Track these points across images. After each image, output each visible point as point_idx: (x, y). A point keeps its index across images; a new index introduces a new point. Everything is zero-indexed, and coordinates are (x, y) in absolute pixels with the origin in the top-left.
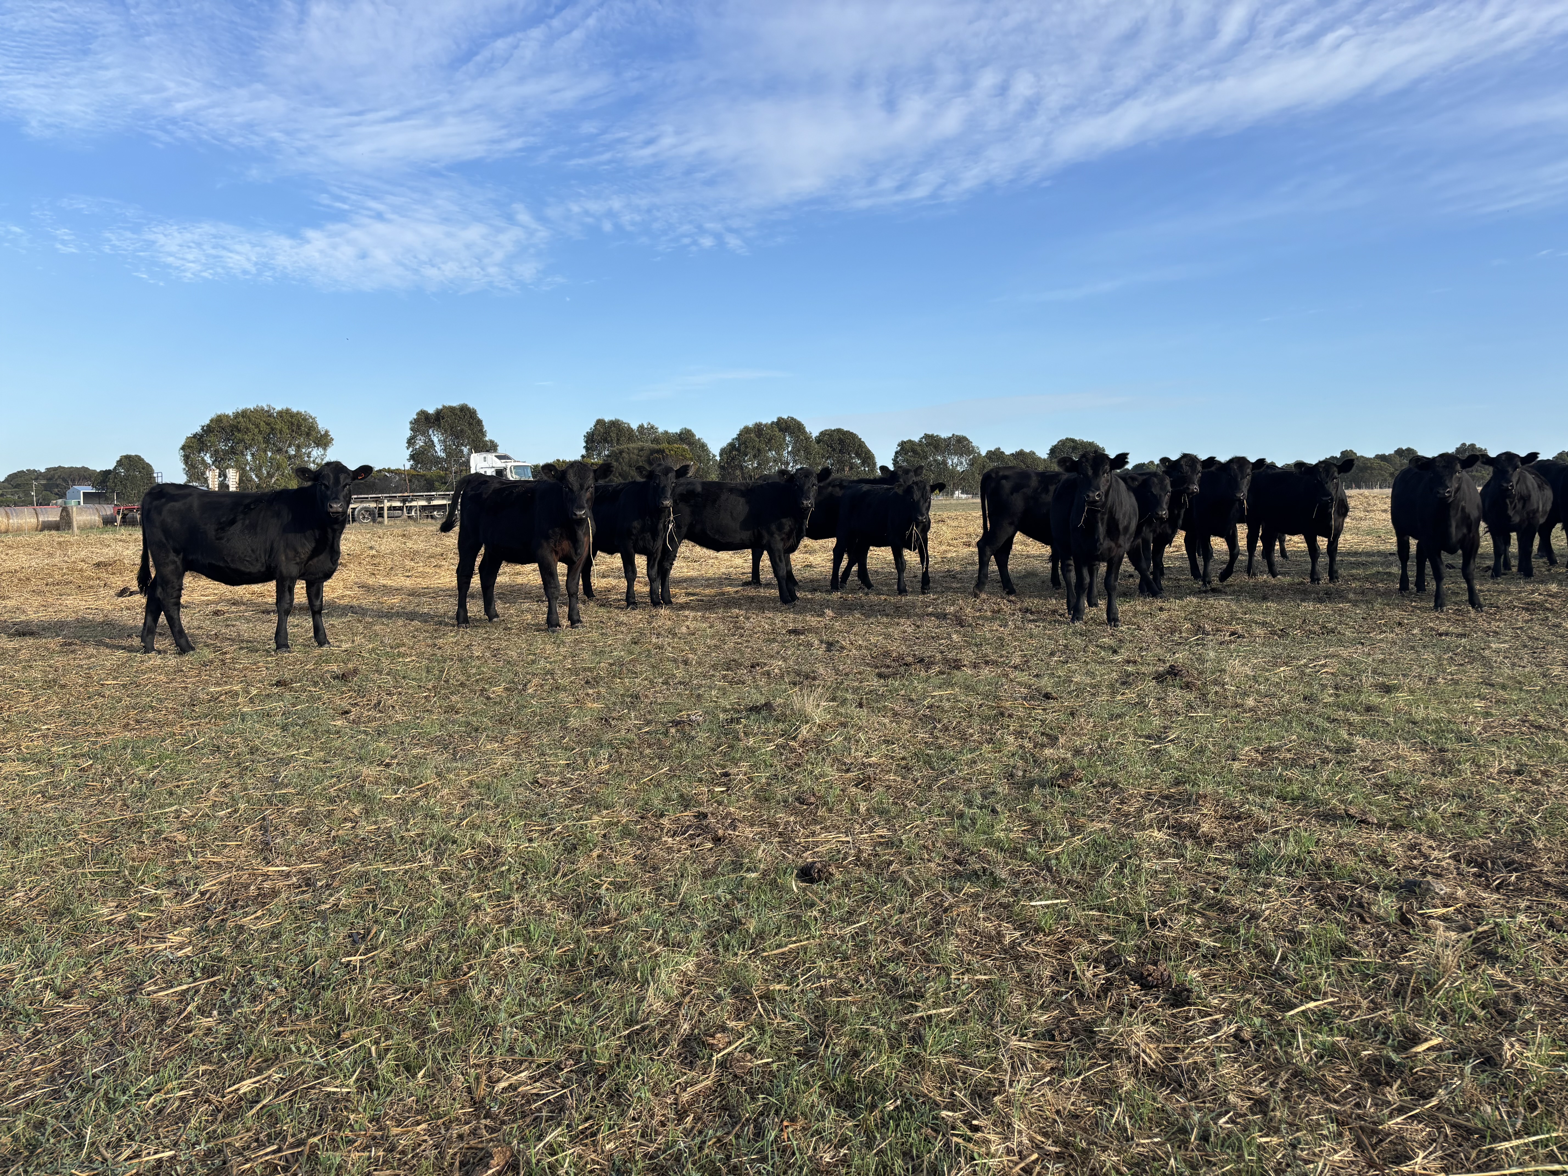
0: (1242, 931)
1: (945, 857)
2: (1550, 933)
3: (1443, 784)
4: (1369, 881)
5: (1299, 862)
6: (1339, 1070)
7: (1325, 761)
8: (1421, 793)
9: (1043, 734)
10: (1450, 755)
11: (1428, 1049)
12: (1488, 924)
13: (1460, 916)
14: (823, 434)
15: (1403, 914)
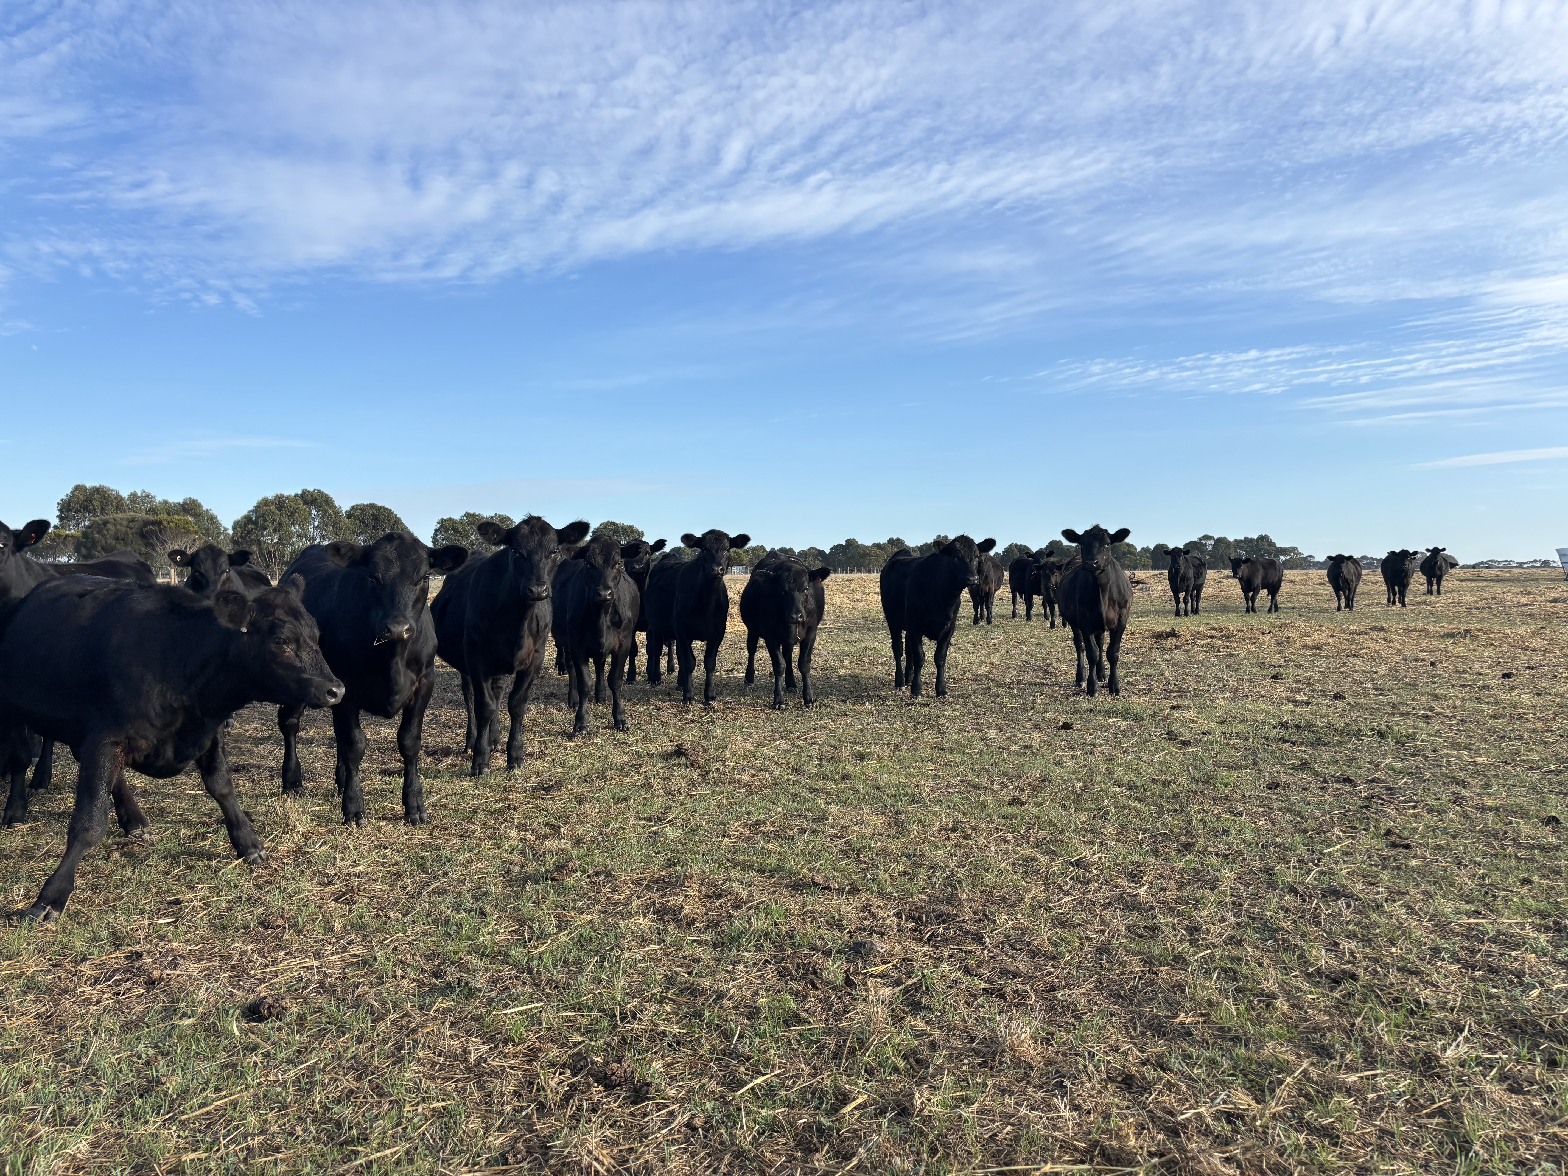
0: (707, 1014)
1: (423, 971)
2: (964, 979)
3: (894, 845)
4: (825, 946)
5: (766, 935)
6: (777, 1144)
7: (802, 831)
8: (877, 855)
9: (547, 824)
10: (903, 816)
11: (855, 1108)
12: (917, 976)
13: (896, 971)
14: (354, 508)
15: (848, 977)
